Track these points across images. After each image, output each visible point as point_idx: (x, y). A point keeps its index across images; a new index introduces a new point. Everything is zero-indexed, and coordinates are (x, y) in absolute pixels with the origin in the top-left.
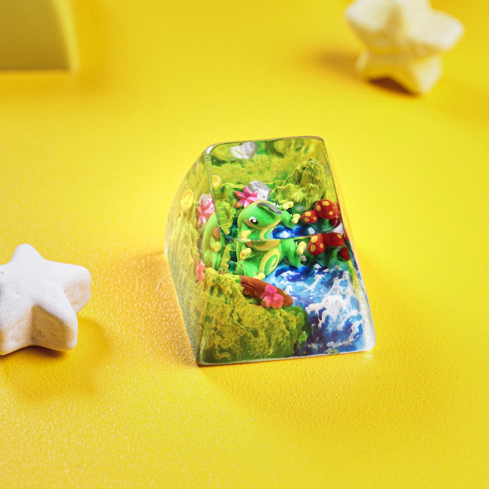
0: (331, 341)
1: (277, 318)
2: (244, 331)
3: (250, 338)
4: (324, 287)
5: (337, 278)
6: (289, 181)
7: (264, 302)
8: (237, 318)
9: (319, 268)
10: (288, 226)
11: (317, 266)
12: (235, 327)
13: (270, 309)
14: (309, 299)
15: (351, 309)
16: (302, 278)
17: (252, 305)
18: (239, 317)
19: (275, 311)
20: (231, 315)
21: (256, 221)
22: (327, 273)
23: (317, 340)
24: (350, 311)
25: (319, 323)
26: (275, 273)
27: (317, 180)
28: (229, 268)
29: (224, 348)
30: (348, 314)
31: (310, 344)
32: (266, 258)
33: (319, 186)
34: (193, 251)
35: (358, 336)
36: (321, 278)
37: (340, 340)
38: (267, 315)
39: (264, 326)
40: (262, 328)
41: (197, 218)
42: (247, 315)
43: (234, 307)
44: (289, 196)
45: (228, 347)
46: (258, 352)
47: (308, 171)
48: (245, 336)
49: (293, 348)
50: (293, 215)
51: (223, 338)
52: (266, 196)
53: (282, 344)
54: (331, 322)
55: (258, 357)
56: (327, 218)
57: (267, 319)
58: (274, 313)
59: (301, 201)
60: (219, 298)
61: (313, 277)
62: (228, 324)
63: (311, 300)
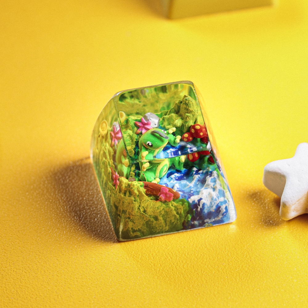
0: (207, 219)
1: (170, 208)
2: (148, 218)
3: (153, 222)
4: (200, 183)
5: (208, 176)
6: (172, 111)
7: (160, 198)
8: (143, 210)
9: (196, 170)
10: (173, 145)
11: (195, 169)
12: (142, 216)
13: (165, 202)
14: (190, 193)
15: (219, 197)
16: (185, 178)
17: (152, 201)
18: (144, 209)
19: (168, 203)
20: (139, 209)
21: (151, 145)
22: (201, 173)
23: (198, 218)
24: (218, 199)
25: (198, 208)
26: (166, 175)
27: (190, 111)
28: (135, 175)
29: (136, 229)
30: (217, 200)
31: (193, 221)
32: (160, 167)
33: (192, 115)
34: (110, 163)
35: (225, 214)
36: (198, 177)
37: (213, 217)
38: (163, 206)
39: (161, 214)
40: (160, 215)
41: (112, 139)
42: (149, 208)
43: (140, 203)
44: (172, 123)
45: (138, 229)
46: (159, 230)
47: (184, 105)
48: (149, 220)
49: (182, 226)
50: (176, 137)
51: (134, 223)
52: (157, 124)
53: (174, 223)
54: (207, 207)
55: (159, 233)
56: (199, 138)
57: (163, 209)
58: (167, 205)
59: (180, 126)
60: (130, 198)
61: (192, 177)
62: (137, 214)
63: (192, 193)
